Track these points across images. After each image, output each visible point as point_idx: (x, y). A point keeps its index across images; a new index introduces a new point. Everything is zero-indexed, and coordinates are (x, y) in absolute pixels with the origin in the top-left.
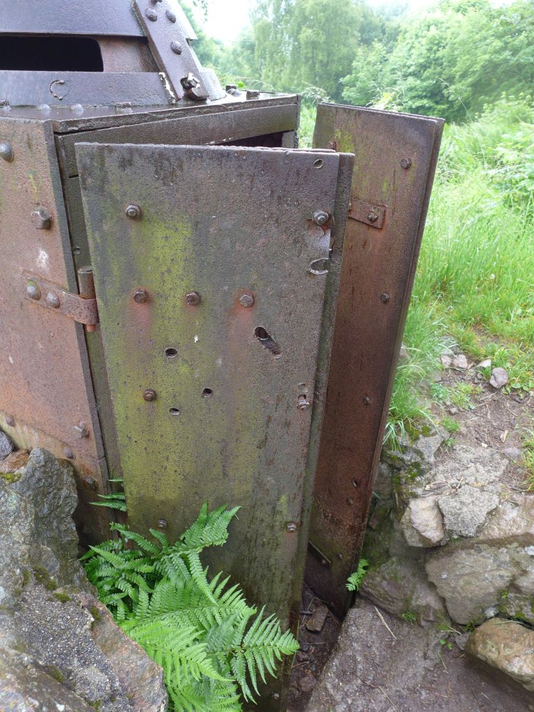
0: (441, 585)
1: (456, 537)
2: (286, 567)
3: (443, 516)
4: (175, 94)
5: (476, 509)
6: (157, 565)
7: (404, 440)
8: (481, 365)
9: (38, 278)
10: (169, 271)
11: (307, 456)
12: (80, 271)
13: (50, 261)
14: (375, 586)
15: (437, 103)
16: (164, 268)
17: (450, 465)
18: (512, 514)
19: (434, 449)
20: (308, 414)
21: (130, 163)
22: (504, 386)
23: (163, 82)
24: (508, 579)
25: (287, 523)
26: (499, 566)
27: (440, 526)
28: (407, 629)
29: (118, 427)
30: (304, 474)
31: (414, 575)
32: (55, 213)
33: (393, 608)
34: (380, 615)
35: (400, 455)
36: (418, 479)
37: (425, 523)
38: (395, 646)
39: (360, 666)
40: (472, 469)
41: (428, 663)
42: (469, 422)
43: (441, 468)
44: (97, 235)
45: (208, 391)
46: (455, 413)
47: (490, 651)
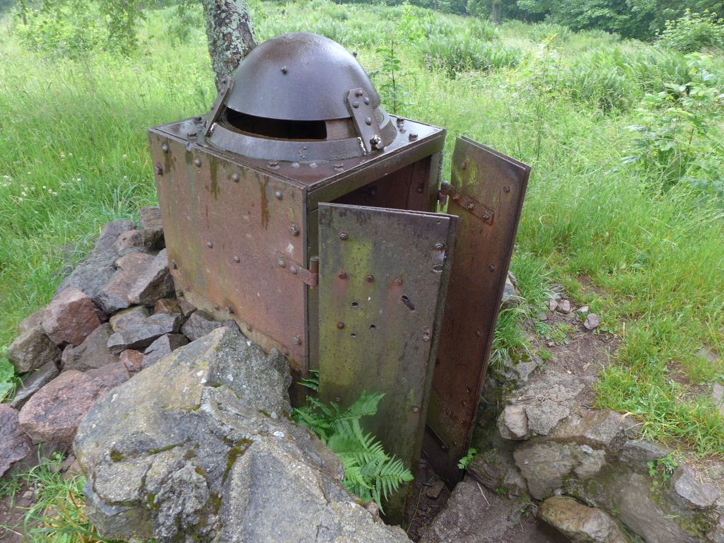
0: (524, 469)
1: (535, 435)
2: (411, 435)
3: (528, 419)
4: (366, 149)
5: (552, 417)
6: (332, 425)
7: (508, 363)
8: (580, 310)
9: (286, 257)
10: (358, 264)
11: (427, 368)
12: (312, 259)
13: (295, 250)
14: (478, 467)
15: (619, 13)
16: (356, 263)
17: (541, 384)
18: (576, 422)
19: (529, 371)
20: (429, 345)
21: (345, 214)
22: (596, 328)
23: (360, 143)
24: (569, 468)
25: (413, 407)
26: (563, 457)
27: (526, 426)
28: (498, 500)
29: (320, 341)
30: (425, 379)
31: (508, 462)
32: (302, 230)
33: (490, 484)
34: (480, 488)
35: (503, 374)
36: (514, 392)
37: (514, 423)
38: (488, 510)
39: (461, 520)
40: (556, 389)
41: (510, 524)
42: (562, 354)
43: (533, 386)
44: (323, 245)
45: (373, 326)
46: (552, 346)
47: (551, 515)
